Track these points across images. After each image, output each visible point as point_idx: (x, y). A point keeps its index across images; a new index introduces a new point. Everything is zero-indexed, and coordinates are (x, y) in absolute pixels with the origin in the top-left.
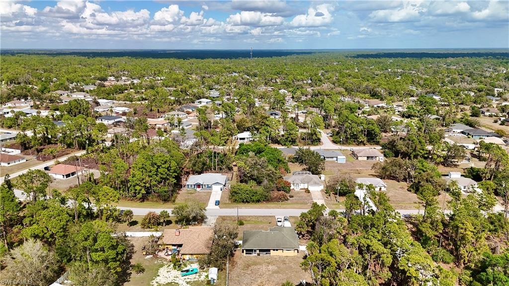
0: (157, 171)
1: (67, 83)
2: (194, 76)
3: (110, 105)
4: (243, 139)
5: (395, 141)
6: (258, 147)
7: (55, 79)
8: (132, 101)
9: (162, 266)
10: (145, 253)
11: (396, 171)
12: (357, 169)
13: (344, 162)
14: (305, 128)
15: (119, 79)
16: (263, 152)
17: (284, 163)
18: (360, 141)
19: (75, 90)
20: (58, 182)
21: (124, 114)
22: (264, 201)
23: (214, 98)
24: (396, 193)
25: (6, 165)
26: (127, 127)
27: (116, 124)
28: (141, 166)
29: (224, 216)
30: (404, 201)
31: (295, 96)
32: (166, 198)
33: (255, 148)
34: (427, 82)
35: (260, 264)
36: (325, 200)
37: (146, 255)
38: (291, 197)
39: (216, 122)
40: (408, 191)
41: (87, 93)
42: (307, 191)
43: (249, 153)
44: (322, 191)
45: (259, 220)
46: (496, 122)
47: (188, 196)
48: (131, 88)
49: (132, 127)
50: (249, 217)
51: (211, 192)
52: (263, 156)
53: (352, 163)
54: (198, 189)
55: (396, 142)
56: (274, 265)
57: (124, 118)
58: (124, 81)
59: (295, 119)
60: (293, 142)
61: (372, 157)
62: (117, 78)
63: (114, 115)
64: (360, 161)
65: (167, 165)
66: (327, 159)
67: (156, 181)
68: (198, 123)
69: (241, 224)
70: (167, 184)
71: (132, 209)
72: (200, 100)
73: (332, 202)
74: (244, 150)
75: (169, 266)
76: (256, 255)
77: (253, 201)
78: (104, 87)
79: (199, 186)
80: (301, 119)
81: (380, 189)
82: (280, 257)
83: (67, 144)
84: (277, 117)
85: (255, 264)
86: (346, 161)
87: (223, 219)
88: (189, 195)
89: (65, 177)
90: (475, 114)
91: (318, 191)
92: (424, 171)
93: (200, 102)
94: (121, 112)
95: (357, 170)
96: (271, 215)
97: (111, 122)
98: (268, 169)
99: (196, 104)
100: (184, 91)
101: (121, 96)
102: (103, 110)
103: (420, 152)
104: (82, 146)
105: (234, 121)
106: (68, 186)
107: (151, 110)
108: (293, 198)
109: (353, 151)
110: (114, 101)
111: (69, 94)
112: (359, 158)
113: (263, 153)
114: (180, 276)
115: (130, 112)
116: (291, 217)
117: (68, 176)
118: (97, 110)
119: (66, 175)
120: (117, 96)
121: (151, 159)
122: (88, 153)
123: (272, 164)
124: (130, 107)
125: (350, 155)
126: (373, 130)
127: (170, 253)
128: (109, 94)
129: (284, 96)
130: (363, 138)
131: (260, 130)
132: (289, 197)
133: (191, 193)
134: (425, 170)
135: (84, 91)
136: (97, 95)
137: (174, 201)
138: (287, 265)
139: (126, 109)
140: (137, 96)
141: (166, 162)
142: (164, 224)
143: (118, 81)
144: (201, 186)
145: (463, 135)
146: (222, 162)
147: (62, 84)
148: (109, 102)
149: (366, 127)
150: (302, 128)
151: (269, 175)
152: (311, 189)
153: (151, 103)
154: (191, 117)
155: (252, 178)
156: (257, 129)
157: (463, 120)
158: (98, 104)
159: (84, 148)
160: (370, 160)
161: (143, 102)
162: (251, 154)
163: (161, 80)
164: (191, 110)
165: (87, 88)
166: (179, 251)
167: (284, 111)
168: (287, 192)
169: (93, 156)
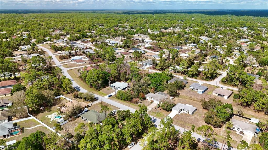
9: (57, 112)
13: (201, 93)
18: (235, 84)
24: (195, 117)
25: (77, 63)
29: (103, 102)
36: (152, 109)
38: (141, 103)
42: (151, 102)
47: (106, 90)
54: (113, 88)
61: (221, 95)
66: (194, 90)
73: (155, 111)
76: (84, 120)
81: (188, 113)
93: (190, 45)
110: (154, 41)
112: (213, 94)
137: (99, 91)
142: (80, 98)
152: (155, 102)
168: (141, 100)
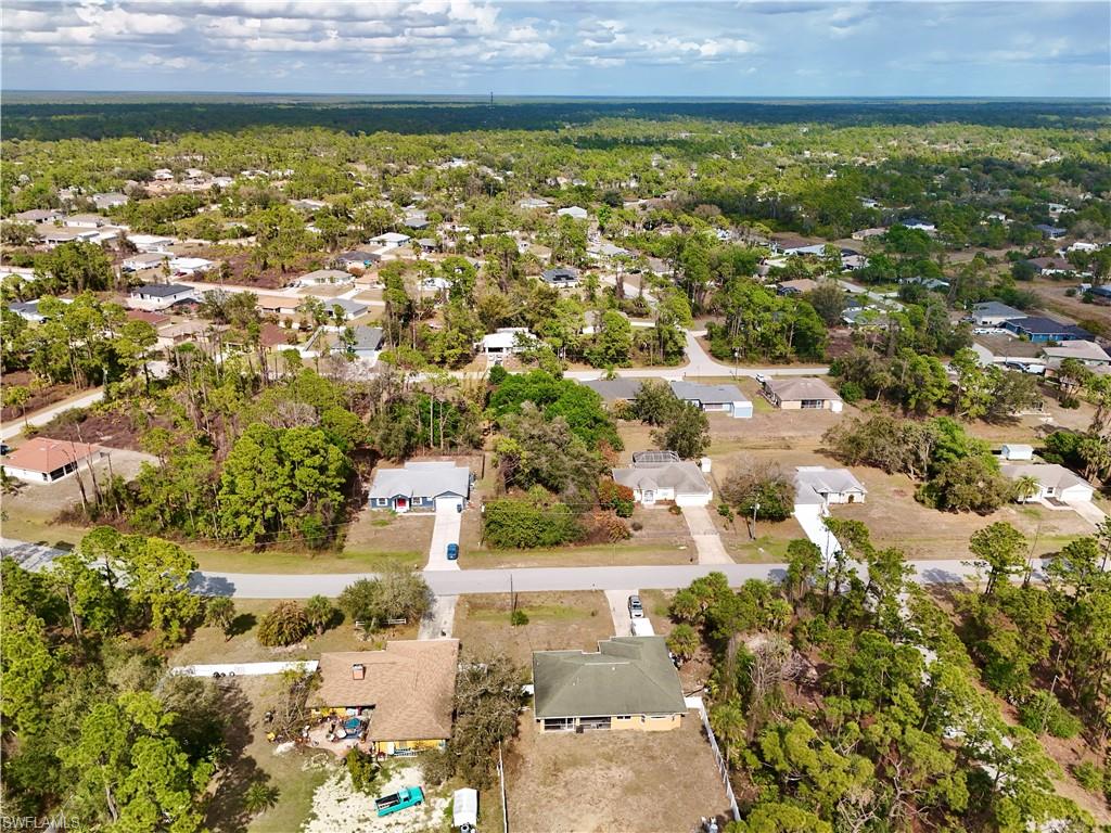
0: (292, 476)
1: (52, 189)
2: (361, 167)
3: (161, 251)
4: (498, 350)
5: (868, 363)
6: (541, 385)
7: (23, 178)
8: (216, 240)
9: (321, 779)
10: (272, 736)
11: (884, 449)
12: (784, 434)
13: (751, 417)
14: (640, 315)
15: (182, 175)
16: (555, 400)
17: (607, 425)
18: (778, 353)
19: (74, 208)
20: (30, 494)
21: (199, 277)
22: (570, 541)
23: (414, 229)
24: (887, 506)
26: (207, 317)
27: (180, 308)
28: (247, 464)
29: (474, 595)
30: (911, 533)
31: (606, 226)
32: (320, 542)
33: (534, 389)
34: (899, 188)
35: (588, 763)
36: (722, 534)
37: (277, 740)
38: (637, 527)
39: (428, 302)
40: (917, 500)
41: (105, 215)
42: (675, 509)
43: (523, 405)
44: (710, 506)
45: (566, 604)
46: (1070, 294)
47: (377, 531)
48: (214, 202)
49: (220, 315)
50: (539, 594)
51: (434, 516)
52: (558, 412)
53: (768, 417)
54: (401, 510)
55: (872, 363)
56: (624, 763)
57: (199, 291)
58: (197, 182)
59: (617, 291)
60: (620, 358)
61: (813, 402)
62: (179, 174)
63: (173, 280)
64: (786, 412)
65: (317, 460)
66: (707, 409)
67: (290, 502)
68: (383, 304)
69: (522, 620)
70: (319, 508)
71: (230, 578)
72: (383, 237)
73: (740, 539)
74: (508, 395)
75: (342, 778)
76: (573, 730)
77: (543, 544)
78: (147, 197)
79: (401, 501)
80: (631, 290)
81: (851, 498)
82: (636, 734)
83: (53, 374)
84: (571, 284)
85: (575, 762)
86: (754, 412)
87: (473, 605)
88: (379, 528)
89: (49, 477)
90: (1022, 274)
91: (700, 508)
92: (960, 456)
93: (383, 242)
94: (190, 272)
95: (784, 439)
96: (593, 588)
97: (166, 302)
98: (574, 451)
99: (374, 247)
100: (341, 213)
101: (188, 224)
102: (144, 266)
103: (934, 394)
104: (94, 379)
105: (471, 302)
106: (57, 506)
107: (265, 266)
108: (643, 532)
109: (764, 383)
110: (174, 239)
111: (59, 217)
112: (784, 405)
113: (557, 404)
114: (373, 815)
115: (214, 271)
116: (645, 591)
117: (56, 474)
118: (131, 266)
119: (52, 474)
120: (180, 224)
121: (275, 444)
122: (109, 399)
123: (581, 433)
124: (212, 258)
125: (759, 392)
126: (809, 329)
127: (341, 733)
128: (158, 220)
129: (583, 227)
130: (785, 347)
131: (537, 327)
132: (631, 530)
133: (384, 523)
134: (960, 450)
135: (96, 211)
136: (130, 220)
137: (341, 548)
138: (659, 761)
139: (201, 264)
140: (229, 225)
141: (314, 452)
142: (319, 630)
143: (180, 180)
144: (408, 503)
145: (1007, 331)
146: (455, 427)
147: (41, 191)
148: (159, 243)
149: (791, 319)
150: (635, 315)
151: (578, 470)
152: (681, 501)
153: (264, 245)
154: (363, 286)
155: (536, 475)
156: (531, 324)
157: (1001, 291)
158: (132, 249)
159: (98, 383)
160: (808, 408)
161: (244, 242)
162: (527, 406)
163: (285, 178)
164: (360, 265)
165: (103, 202)
166: (365, 725)
167: (584, 266)
168: (625, 516)
169: (121, 407)
